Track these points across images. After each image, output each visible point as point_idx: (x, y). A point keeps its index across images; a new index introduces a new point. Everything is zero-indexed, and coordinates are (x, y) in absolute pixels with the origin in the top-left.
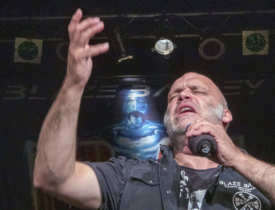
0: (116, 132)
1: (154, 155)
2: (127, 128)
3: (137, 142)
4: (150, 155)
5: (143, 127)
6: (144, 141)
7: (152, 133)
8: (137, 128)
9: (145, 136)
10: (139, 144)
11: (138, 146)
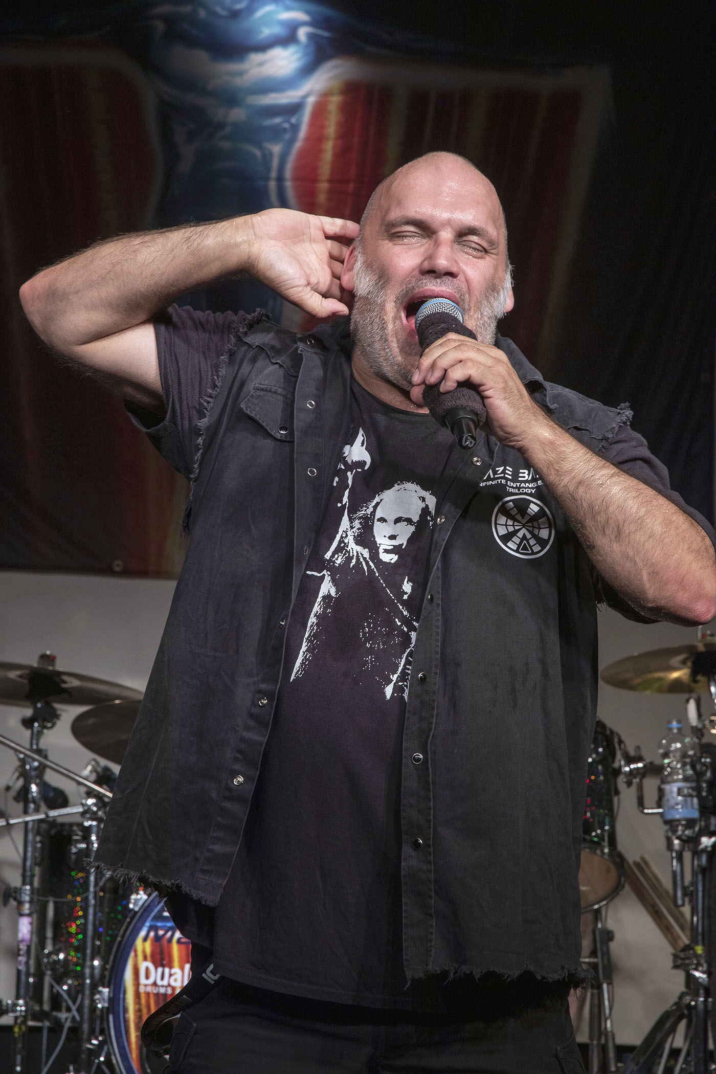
0: (160, 26)
1: (293, 120)
2: (202, 14)
3: (233, 67)
4: (277, 120)
5: (259, 13)
6: (261, 64)
7: (288, 39)
8: (235, 15)
9: (263, 47)
10: (241, 74)
11: (238, 82)
